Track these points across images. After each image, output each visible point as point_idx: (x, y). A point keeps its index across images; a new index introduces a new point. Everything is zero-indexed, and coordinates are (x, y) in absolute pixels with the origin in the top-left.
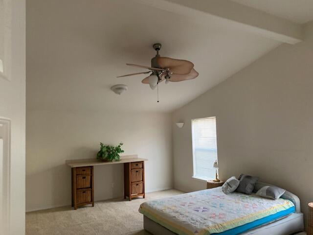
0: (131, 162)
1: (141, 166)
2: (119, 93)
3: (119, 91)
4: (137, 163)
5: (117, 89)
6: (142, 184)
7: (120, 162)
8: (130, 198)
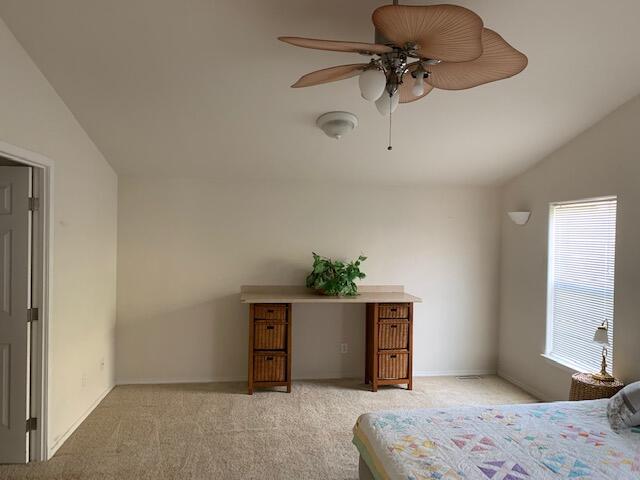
0: (380, 304)
1: (403, 313)
2: (335, 135)
3: (335, 129)
4: (395, 307)
5: (332, 123)
6: (406, 356)
7: (358, 300)
8: (375, 386)
